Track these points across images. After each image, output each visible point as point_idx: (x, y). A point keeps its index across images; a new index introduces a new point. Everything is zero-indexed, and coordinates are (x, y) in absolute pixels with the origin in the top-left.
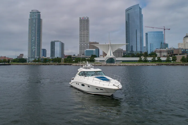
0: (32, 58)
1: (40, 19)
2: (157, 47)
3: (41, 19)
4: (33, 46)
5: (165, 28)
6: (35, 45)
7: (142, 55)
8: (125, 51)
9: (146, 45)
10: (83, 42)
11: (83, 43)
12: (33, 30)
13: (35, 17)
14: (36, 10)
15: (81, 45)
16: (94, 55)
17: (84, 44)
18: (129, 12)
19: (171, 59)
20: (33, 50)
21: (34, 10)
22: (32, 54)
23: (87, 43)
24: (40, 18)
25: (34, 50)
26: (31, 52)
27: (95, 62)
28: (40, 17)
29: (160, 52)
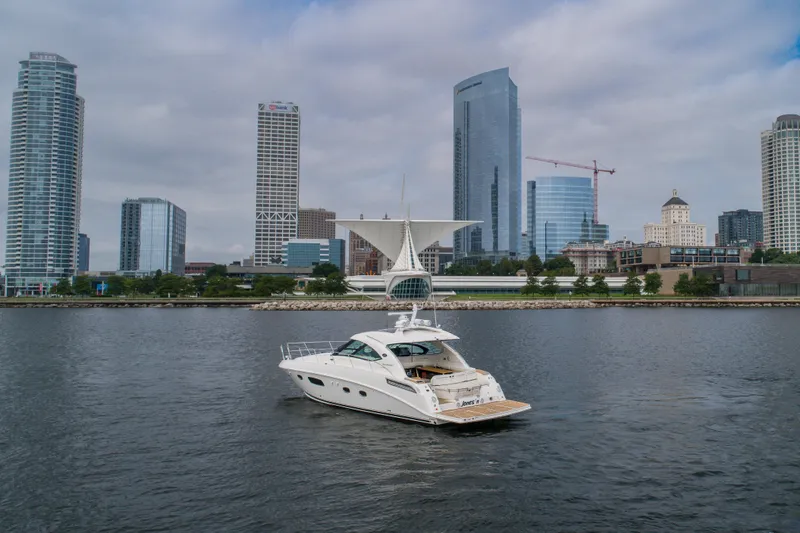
0: (27, 275)
1: (70, 97)
2: (571, 235)
3: (77, 99)
4: (33, 217)
5: (598, 168)
6: (47, 213)
7: (521, 268)
8: (450, 250)
9: (529, 227)
10: (274, 210)
11: (285, 214)
12: (36, 146)
13: (46, 85)
14: (52, 55)
15: (262, 220)
16: (326, 265)
17: (278, 218)
18: (472, 95)
19: (640, 282)
20: (33, 237)
21: (43, 54)
22: (32, 256)
23: (290, 213)
24: (74, 92)
25: (38, 239)
26: (24, 246)
27: (349, 294)
28: (74, 87)
29: (584, 255)
